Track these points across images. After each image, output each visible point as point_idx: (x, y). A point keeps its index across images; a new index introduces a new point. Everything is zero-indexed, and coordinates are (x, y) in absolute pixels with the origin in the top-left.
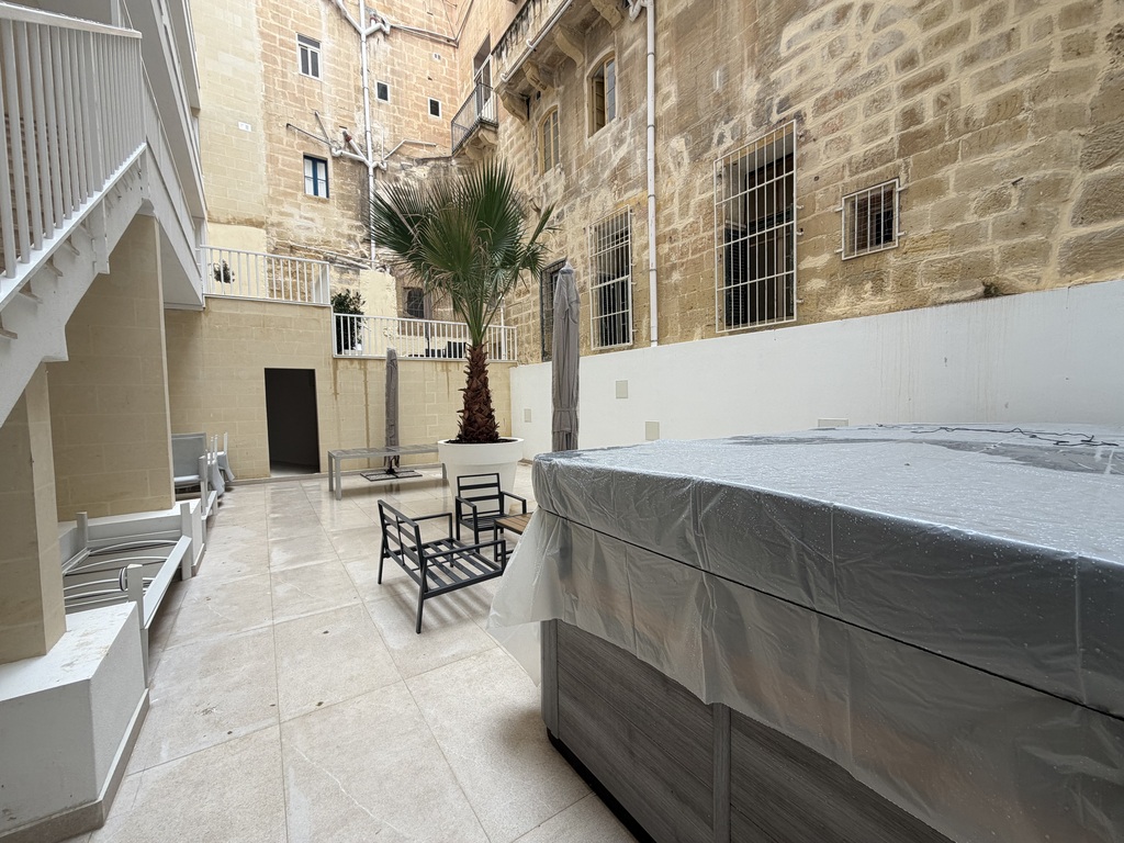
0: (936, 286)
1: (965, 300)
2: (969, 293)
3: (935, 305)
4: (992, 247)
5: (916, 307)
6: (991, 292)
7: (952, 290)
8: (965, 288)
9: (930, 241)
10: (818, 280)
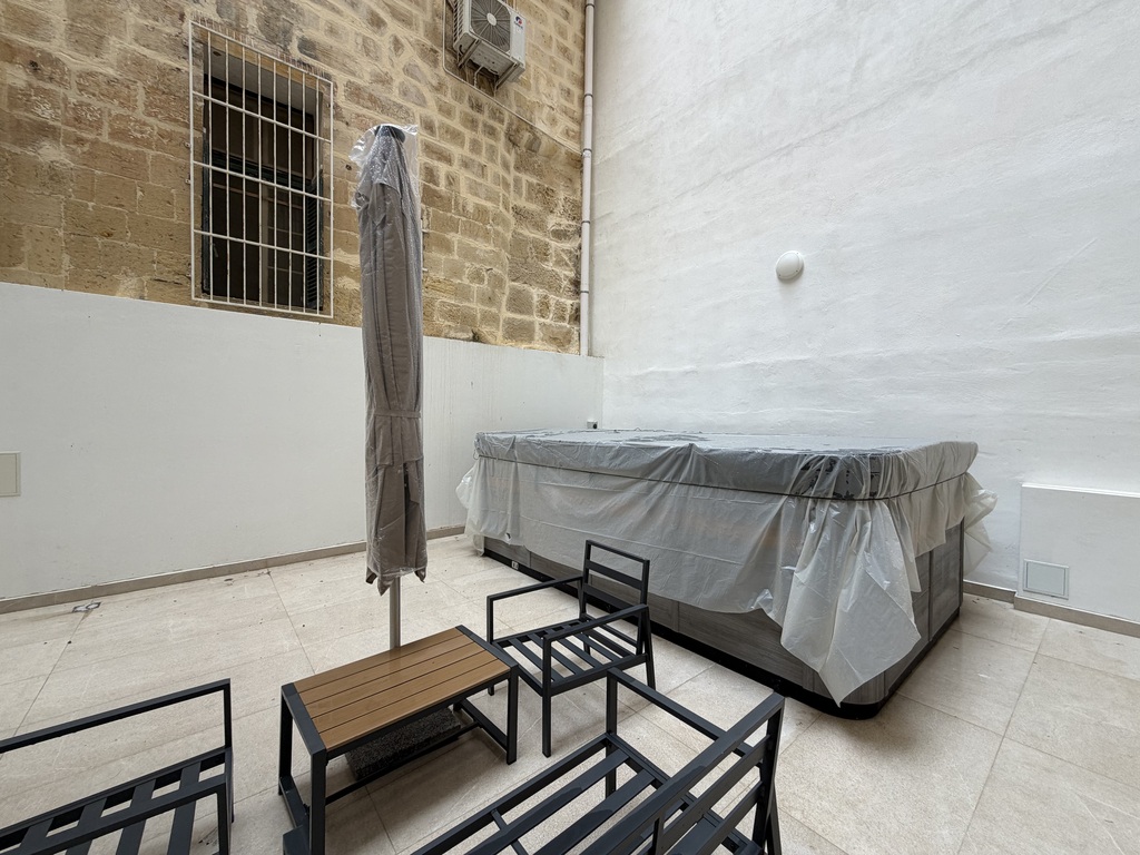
0: (447, 323)
1: (463, 340)
2: (465, 336)
3: (446, 337)
4: (477, 307)
5: (435, 336)
6: (476, 338)
7: (456, 330)
8: (463, 331)
9: (442, 286)
10: (352, 281)
